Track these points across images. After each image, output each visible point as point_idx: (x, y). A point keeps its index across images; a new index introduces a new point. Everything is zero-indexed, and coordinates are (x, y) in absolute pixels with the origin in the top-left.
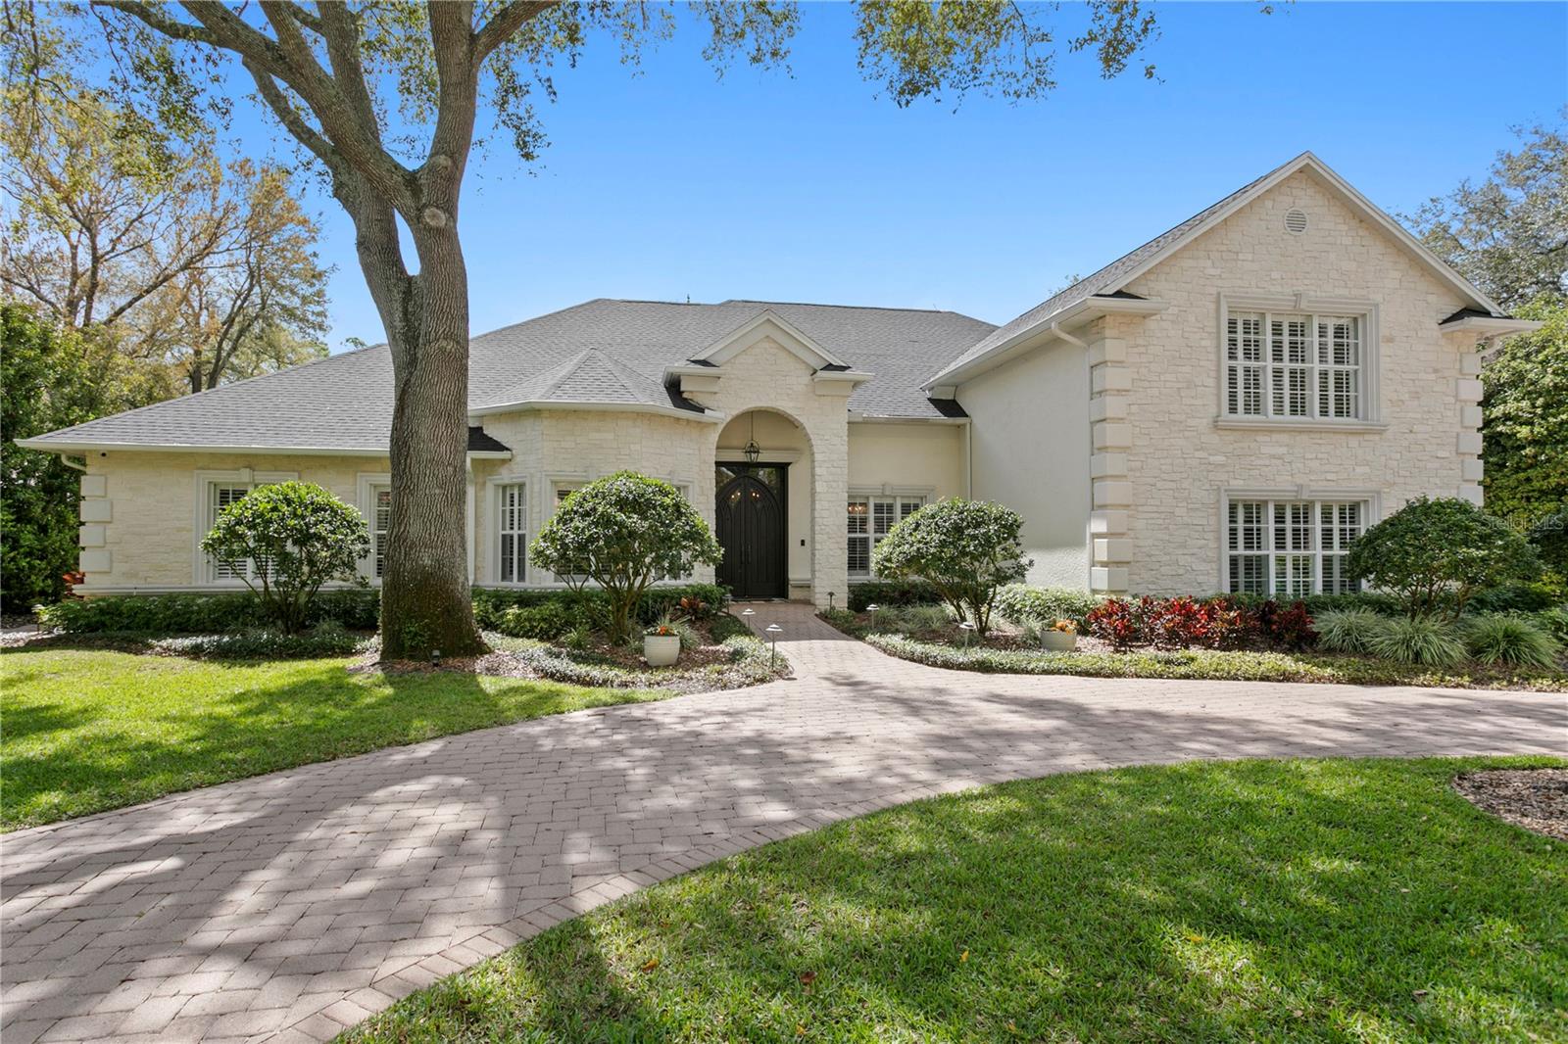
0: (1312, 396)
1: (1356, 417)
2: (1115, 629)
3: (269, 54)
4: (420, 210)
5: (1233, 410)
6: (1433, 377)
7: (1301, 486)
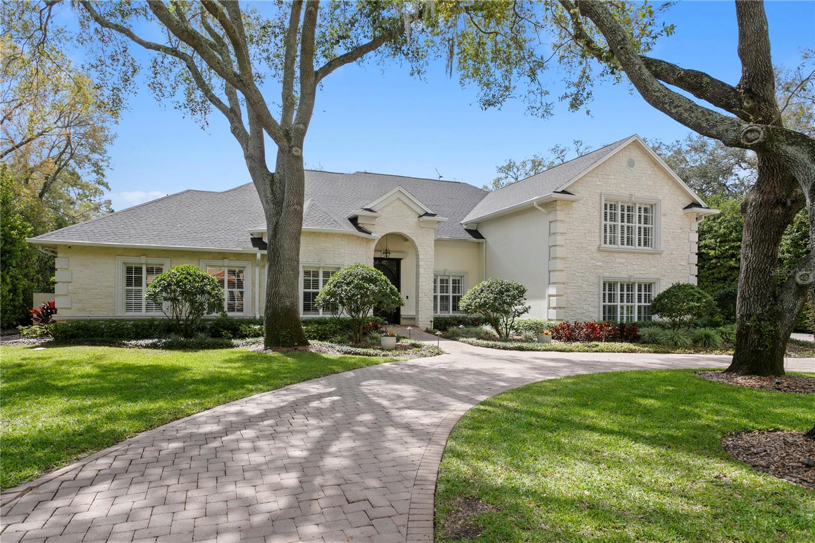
0: (635, 237)
1: (652, 247)
2: (566, 334)
3: (235, 78)
4: (291, 148)
5: (605, 243)
6: (680, 231)
7: (631, 276)
